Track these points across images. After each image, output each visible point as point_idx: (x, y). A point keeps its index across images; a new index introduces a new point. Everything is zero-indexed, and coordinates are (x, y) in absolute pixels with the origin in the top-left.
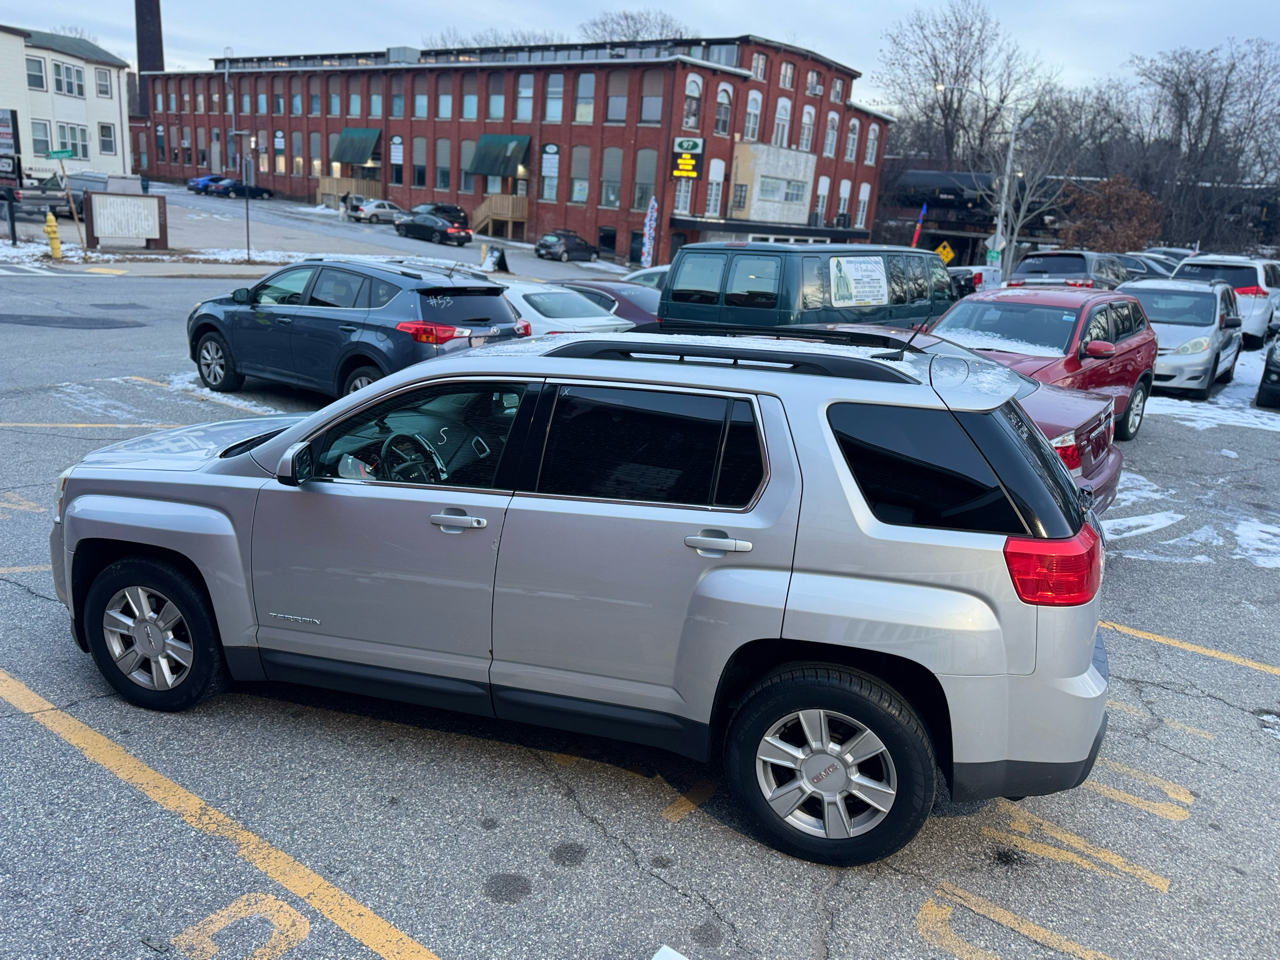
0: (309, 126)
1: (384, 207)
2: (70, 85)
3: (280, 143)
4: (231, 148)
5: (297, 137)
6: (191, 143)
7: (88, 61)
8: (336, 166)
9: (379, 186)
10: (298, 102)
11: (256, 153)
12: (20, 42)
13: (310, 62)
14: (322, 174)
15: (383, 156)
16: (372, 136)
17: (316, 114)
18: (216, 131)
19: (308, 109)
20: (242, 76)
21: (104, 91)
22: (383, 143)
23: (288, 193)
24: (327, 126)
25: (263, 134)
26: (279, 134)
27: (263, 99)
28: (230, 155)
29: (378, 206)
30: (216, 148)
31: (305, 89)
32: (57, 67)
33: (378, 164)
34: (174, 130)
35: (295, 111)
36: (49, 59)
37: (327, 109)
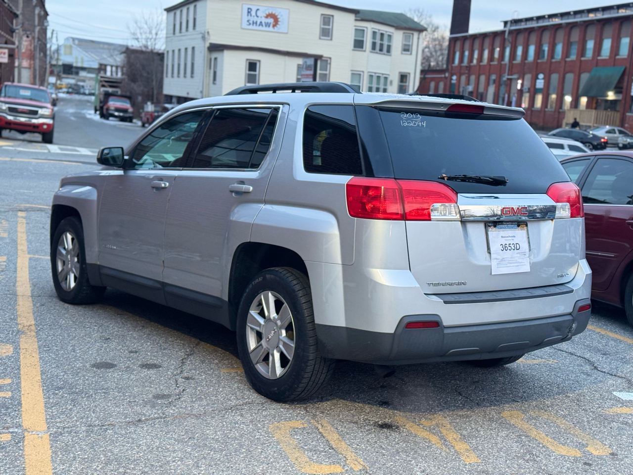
0: (565, 67)
1: (615, 133)
2: (382, 45)
3: (540, 84)
4: (503, 89)
5: (555, 77)
6: (474, 88)
7: (398, 28)
8: (584, 100)
9: (617, 116)
10: (559, 48)
11: (521, 92)
12: (352, 17)
13: (579, 16)
14: (571, 107)
15: (624, 90)
16: (617, 72)
17: (573, 57)
18: (493, 77)
19: (566, 53)
20: (519, 31)
21: (406, 49)
22: (626, 78)
23: (541, 124)
24: (581, 67)
25: (528, 77)
26: (541, 76)
27: (532, 49)
28: (501, 95)
29: (608, 132)
30: (491, 90)
31: (567, 37)
32: (374, 33)
33: (620, 97)
34: (463, 78)
35: (556, 57)
36: (370, 27)
37: (582, 51)
